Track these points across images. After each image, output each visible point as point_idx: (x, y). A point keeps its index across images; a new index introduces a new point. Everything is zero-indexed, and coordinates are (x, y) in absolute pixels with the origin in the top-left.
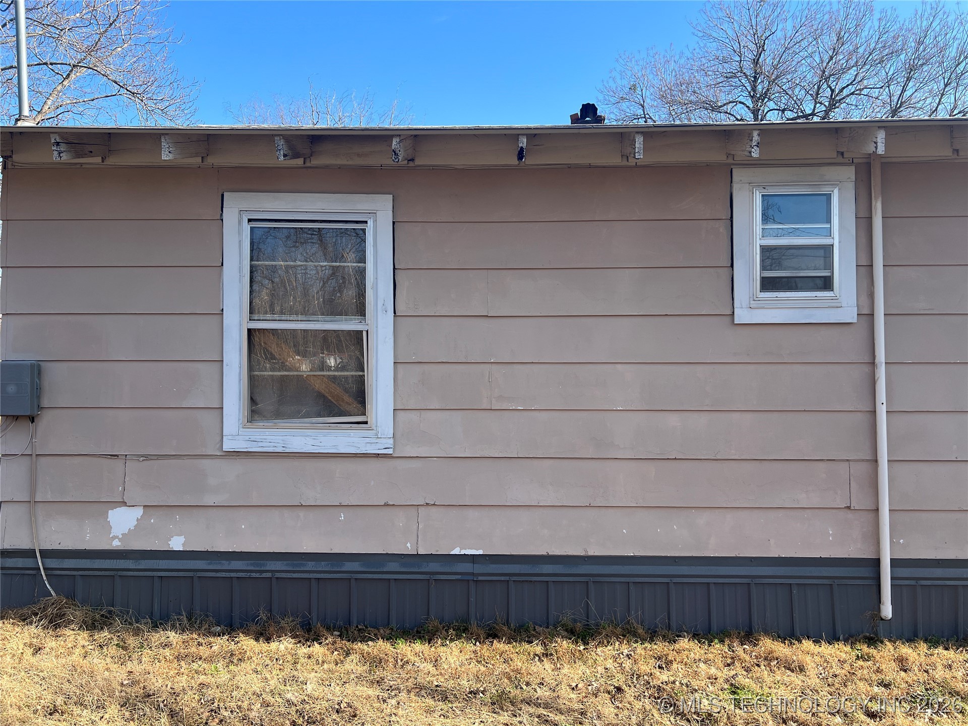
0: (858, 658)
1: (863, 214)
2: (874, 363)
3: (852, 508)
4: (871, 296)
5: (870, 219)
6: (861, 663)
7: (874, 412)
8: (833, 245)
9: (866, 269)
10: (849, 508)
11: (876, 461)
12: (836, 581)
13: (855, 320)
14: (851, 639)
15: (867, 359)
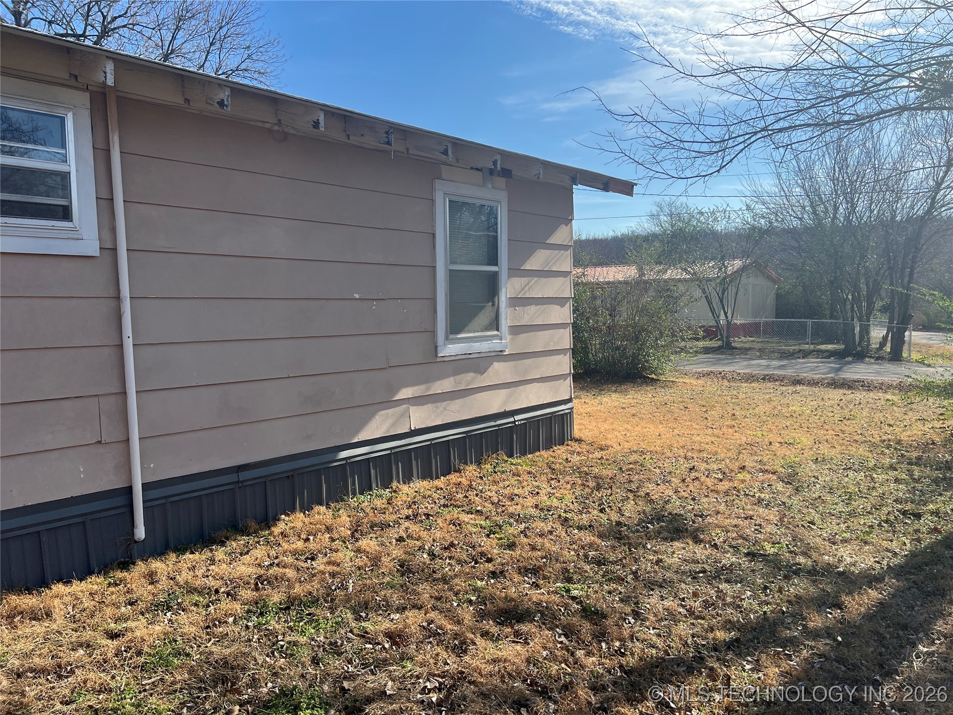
0: (110, 585)
1: (101, 145)
2: (119, 297)
3: (103, 442)
4: (113, 230)
5: (108, 151)
6: (112, 589)
7: (121, 346)
8: (69, 173)
9: (106, 202)
10: (99, 442)
11: (125, 393)
12: (88, 517)
13: (97, 254)
14: (104, 569)
15: (112, 293)
